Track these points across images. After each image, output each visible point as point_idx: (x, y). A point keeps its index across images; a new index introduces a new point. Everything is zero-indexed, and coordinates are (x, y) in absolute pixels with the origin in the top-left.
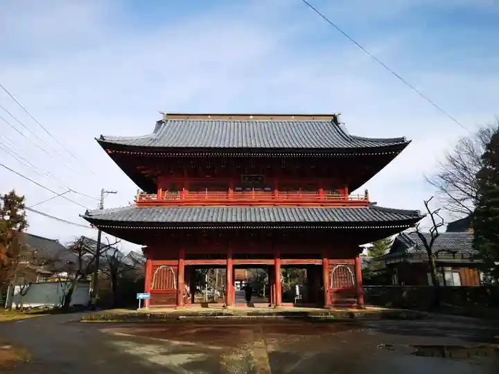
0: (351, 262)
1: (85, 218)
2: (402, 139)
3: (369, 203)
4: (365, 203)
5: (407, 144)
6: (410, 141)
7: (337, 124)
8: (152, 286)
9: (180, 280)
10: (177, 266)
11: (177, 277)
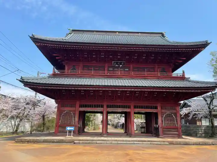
0: (174, 111)
1: (20, 81)
2: (206, 42)
3: (185, 78)
4: (182, 78)
5: (209, 43)
6: (211, 42)
7: (164, 37)
8: (60, 121)
9: (77, 119)
10: (75, 111)
11: (74, 117)
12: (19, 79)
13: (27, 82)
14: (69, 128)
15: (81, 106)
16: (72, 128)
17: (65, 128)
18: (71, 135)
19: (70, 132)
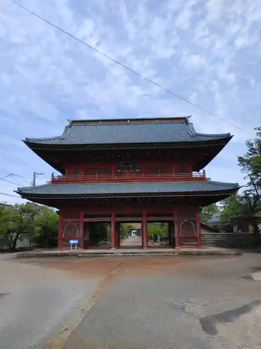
1: (18, 193)
2: (229, 134)
4: (203, 179)
5: (231, 137)
6: (233, 136)
8: (64, 235)
9: (81, 231)
10: (79, 222)
11: (79, 229)
12: (16, 190)
13: (25, 194)
14: (72, 242)
15: (85, 217)
16: (76, 242)
17: (69, 242)
18: (75, 249)
19: (74, 245)
